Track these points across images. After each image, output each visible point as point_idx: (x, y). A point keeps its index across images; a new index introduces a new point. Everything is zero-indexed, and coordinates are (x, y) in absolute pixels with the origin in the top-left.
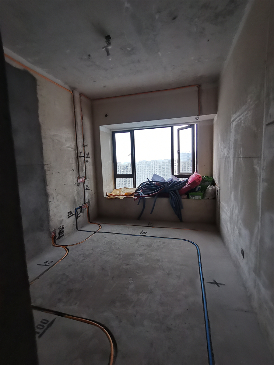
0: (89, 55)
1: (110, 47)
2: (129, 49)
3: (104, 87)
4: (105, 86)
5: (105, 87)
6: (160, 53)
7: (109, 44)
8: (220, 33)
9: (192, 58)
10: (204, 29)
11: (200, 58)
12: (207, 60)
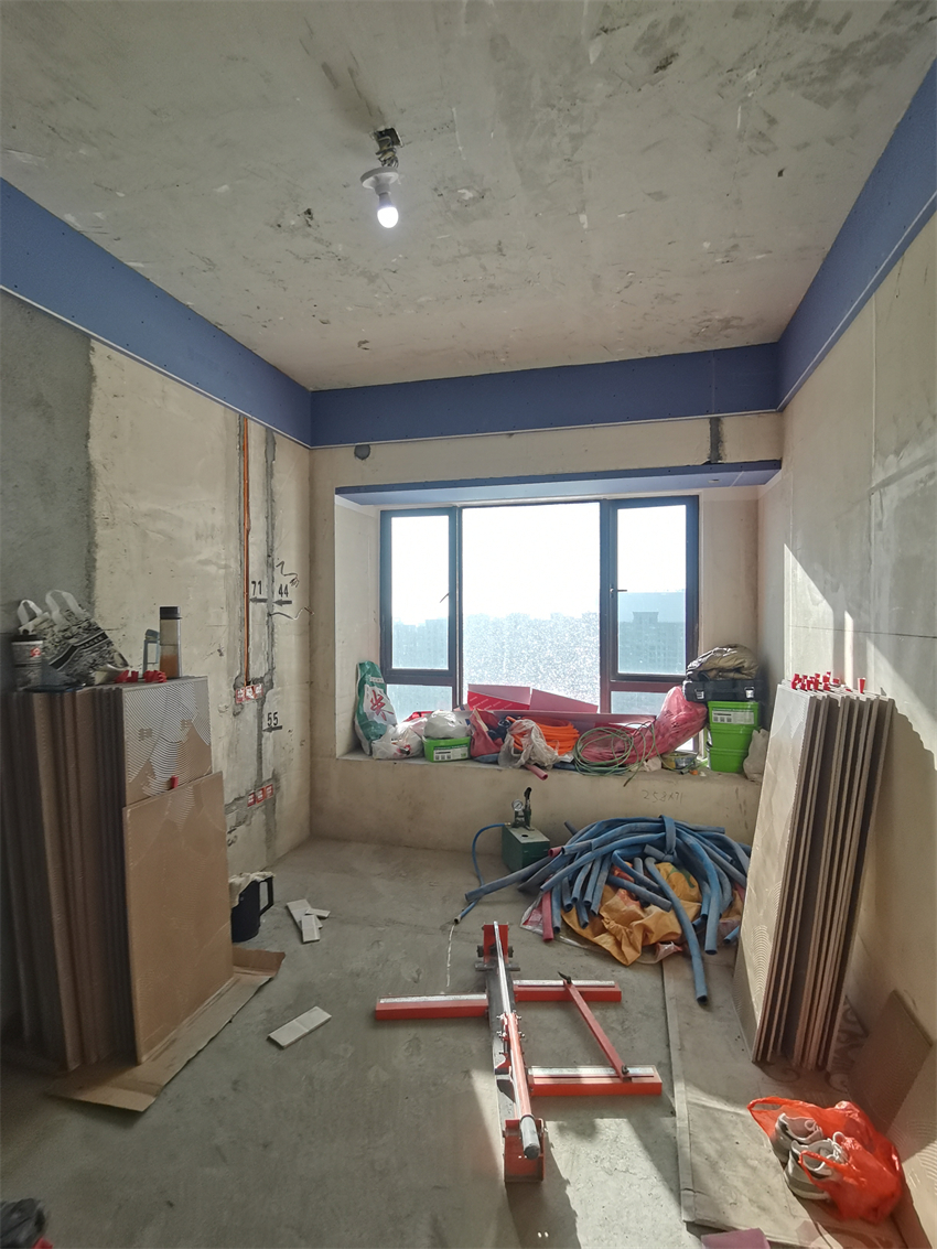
0: (309, 212)
1: (391, 174)
2: (468, 195)
3: (360, 344)
4: (365, 342)
5: (364, 346)
6: (583, 218)
7: (390, 162)
8: (831, 141)
9: (706, 245)
10: (772, 121)
11: (735, 247)
12: (759, 257)
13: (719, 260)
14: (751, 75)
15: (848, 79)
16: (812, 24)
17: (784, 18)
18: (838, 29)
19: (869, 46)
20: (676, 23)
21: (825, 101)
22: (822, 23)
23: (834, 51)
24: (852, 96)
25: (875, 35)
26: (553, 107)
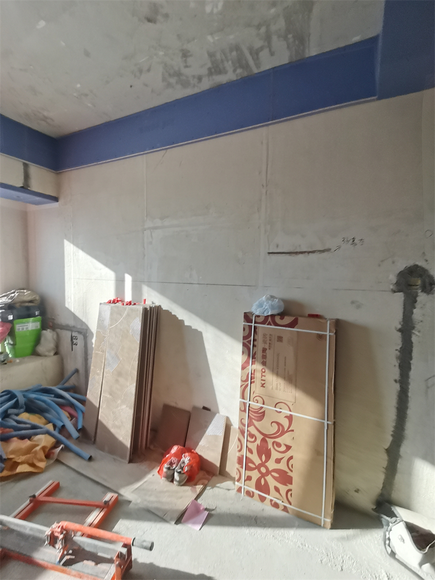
8: (153, 91)
9: (79, 86)
10: (149, 70)
11: (86, 95)
12: (89, 105)
13: (75, 94)
14: (161, 53)
15: (173, 80)
16: (184, 59)
17: (182, 50)
18: (186, 67)
19: (184, 78)
20: (166, 16)
21: (164, 80)
22: (186, 61)
23: (179, 71)
24: (169, 85)
25: (188, 77)
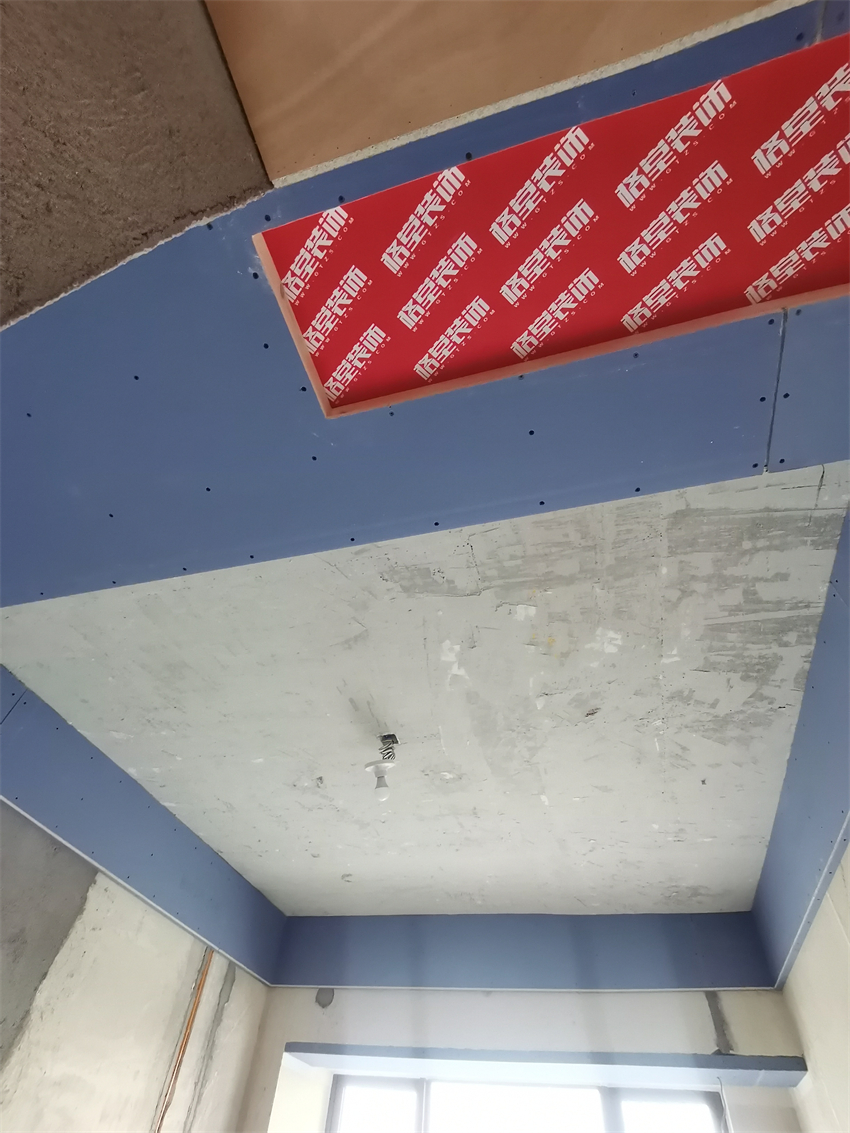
0: (321, 778)
1: (388, 765)
2: (449, 776)
3: (343, 877)
4: (348, 876)
5: (347, 879)
6: (543, 798)
7: (389, 755)
8: (738, 764)
10: (684, 749)
11: (682, 830)
12: (707, 840)
13: (671, 839)
14: (658, 723)
15: (732, 732)
16: (692, 702)
17: (671, 698)
18: (713, 705)
19: (741, 717)
20: (595, 695)
21: (723, 742)
22: (699, 702)
23: (716, 716)
24: (742, 741)
25: (742, 712)
26: (513, 731)
